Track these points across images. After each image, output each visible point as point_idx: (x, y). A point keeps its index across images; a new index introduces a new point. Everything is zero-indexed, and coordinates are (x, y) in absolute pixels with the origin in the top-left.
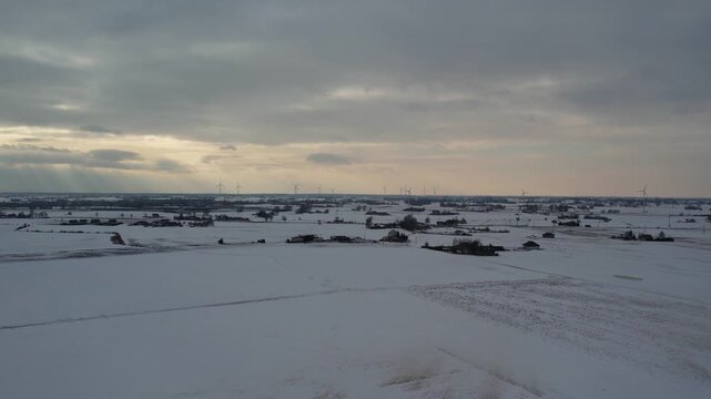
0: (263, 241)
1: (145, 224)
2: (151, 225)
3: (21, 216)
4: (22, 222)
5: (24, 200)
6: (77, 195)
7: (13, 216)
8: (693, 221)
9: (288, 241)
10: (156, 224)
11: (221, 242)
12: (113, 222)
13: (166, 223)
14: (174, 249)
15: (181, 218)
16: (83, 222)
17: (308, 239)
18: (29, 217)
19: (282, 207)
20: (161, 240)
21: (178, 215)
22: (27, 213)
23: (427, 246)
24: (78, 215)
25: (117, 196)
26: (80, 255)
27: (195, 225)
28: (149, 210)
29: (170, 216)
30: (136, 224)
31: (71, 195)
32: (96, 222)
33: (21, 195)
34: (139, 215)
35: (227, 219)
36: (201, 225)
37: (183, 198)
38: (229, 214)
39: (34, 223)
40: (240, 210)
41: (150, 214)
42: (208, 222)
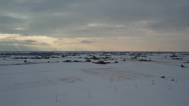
0: (58, 62)
1: (33, 58)
2: (35, 59)
3: (4, 57)
4: (4, 58)
5: (5, 53)
6: (19, 52)
7: (2, 57)
8: (166, 57)
9: (63, 62)
10: (36, 59)
11: (48, 62)
12: (26, 58)
13: (39, 58)
14: (37, 63)
15: (43, 57)
16: (19, 58)
17: (68, 61)
18: (6, 57)
19: (69, 54)
20: (35, 62)
21: (42, 56)
22: (5, 56)
23: (93, 63)
24: (17, 56)
25: (29, 52)
26: (16, 65)
27: (45, 59)
28: (36, 55)
29: (40, 57)
30: (31, 59)
31: (17, 52)
32: (22, 58)
33: (4, 52)
34: (32, 56)
35: (53, 57)
36: (46, 59)
37: (46, 52)
38: (55, 56)
39: (7, 58)
40: (58, 55)
41: (35, 56)
42: (48, 58)
